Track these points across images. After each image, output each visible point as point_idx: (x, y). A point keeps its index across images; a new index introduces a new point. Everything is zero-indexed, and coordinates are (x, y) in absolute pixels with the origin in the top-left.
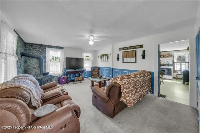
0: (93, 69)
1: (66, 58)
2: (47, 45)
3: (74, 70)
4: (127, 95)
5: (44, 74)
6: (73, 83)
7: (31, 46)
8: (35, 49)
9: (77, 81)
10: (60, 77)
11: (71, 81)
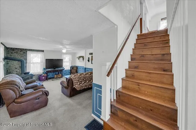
0: (72, 68)
1: (46, 60)
2: (28, 49)
3: (54, 69)
4: (76, 84)
5: (25, 74)
6: (53, 80)
7: (13, 50)
8: (17, 52)
9: (56, 78)
10: (41, 75)
11: (50, 78)
